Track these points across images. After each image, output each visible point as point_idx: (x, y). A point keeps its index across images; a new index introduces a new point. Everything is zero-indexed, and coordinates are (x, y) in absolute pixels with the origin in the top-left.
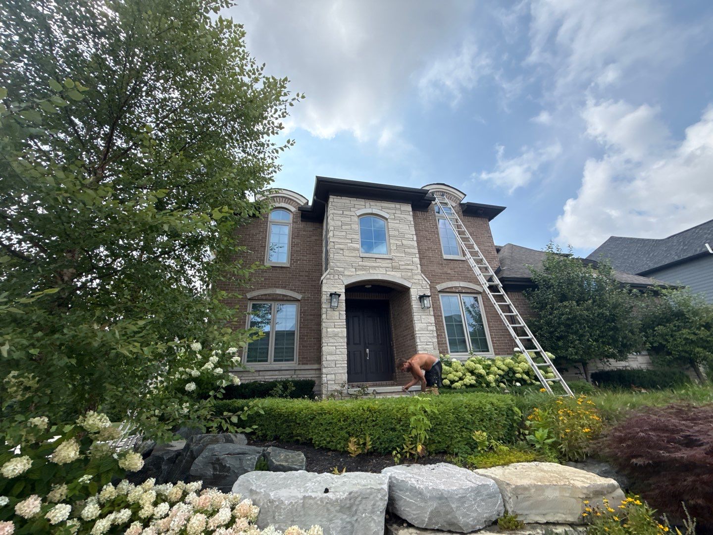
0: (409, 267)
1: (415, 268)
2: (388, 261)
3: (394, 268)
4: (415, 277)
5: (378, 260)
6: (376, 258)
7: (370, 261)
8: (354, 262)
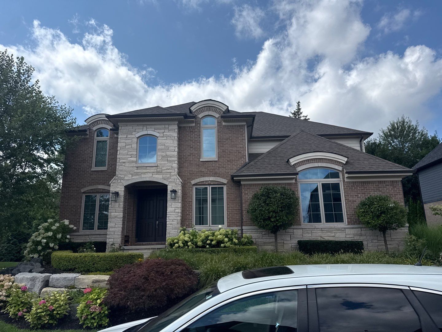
0: (169, 171)
1: (174, 171)
2: (155, 168)
3: (158, 173)
4: (172, 178)
5: (148, 168)
6: (146, 167)
7: (142, 169)
8: (131, 170)
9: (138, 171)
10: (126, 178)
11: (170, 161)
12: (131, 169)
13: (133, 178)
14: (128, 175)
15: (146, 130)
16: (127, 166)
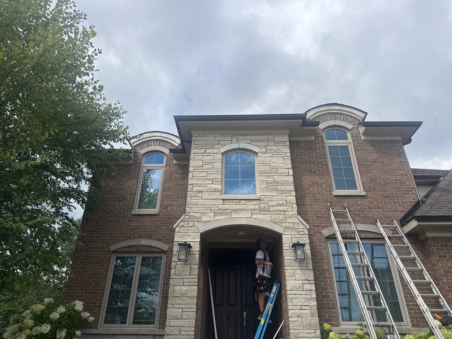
0: (282, 208)
1: (290, 209)
2: (255, 202)
3: (262, 211)
4: (289, 220)
5: (243, 201)
6: (240, 200)
7: (233, 204)
8: (213, 205)
9: (226, 207)
10: (204, 219)
11: (283, 192)
12: (213, 202)
13: (216, 218)
14: (208, 214)
15: (237, 142)
16: (206, 197)
